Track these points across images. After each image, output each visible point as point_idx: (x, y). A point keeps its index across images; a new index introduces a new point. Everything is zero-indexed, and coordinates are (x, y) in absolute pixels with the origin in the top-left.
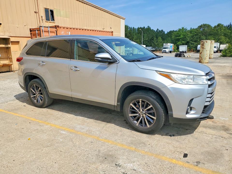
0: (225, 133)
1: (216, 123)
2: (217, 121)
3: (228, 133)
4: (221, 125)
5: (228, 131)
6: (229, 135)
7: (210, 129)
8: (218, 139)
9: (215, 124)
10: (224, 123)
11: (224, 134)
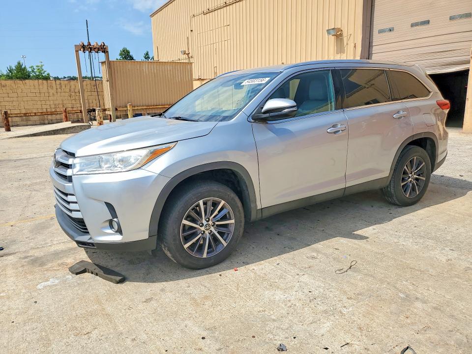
0: (35, 255)
1: (59, 265)
2: (58, 270)
3: (31, 256)
4: (50, 265)
5: (32, 260)
6: (29, 255)
7: (62, 251)
8: (43, 243)
9: (60, 262)
10: (45, 272)
11: (37, 253)
